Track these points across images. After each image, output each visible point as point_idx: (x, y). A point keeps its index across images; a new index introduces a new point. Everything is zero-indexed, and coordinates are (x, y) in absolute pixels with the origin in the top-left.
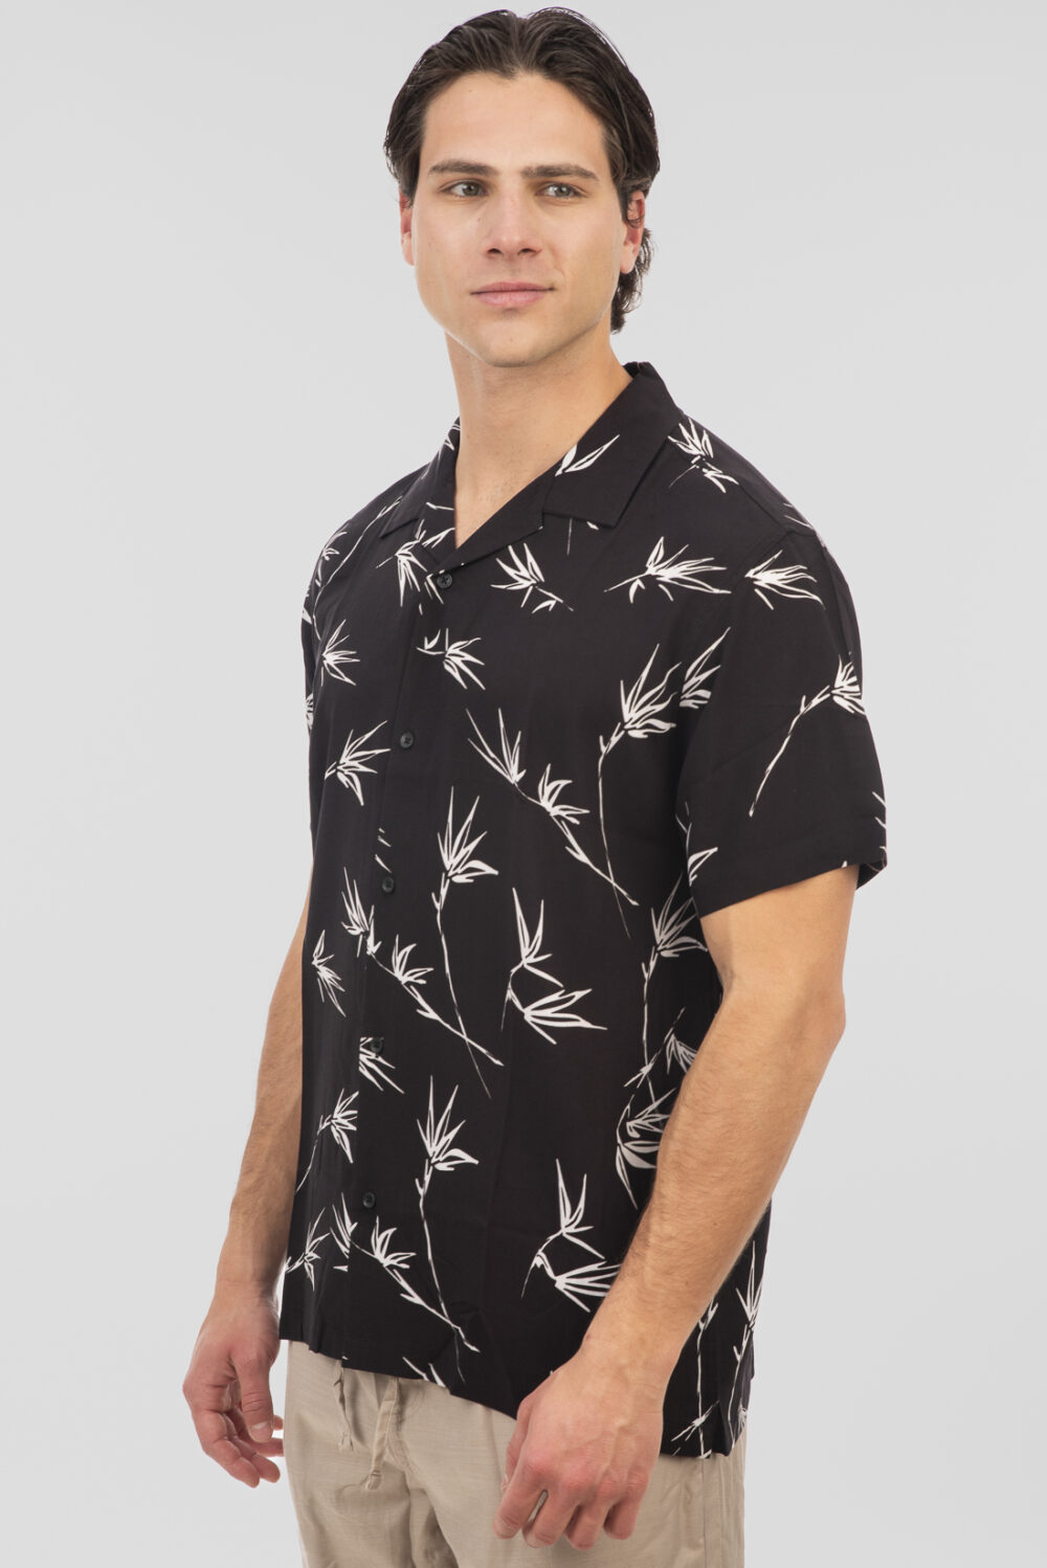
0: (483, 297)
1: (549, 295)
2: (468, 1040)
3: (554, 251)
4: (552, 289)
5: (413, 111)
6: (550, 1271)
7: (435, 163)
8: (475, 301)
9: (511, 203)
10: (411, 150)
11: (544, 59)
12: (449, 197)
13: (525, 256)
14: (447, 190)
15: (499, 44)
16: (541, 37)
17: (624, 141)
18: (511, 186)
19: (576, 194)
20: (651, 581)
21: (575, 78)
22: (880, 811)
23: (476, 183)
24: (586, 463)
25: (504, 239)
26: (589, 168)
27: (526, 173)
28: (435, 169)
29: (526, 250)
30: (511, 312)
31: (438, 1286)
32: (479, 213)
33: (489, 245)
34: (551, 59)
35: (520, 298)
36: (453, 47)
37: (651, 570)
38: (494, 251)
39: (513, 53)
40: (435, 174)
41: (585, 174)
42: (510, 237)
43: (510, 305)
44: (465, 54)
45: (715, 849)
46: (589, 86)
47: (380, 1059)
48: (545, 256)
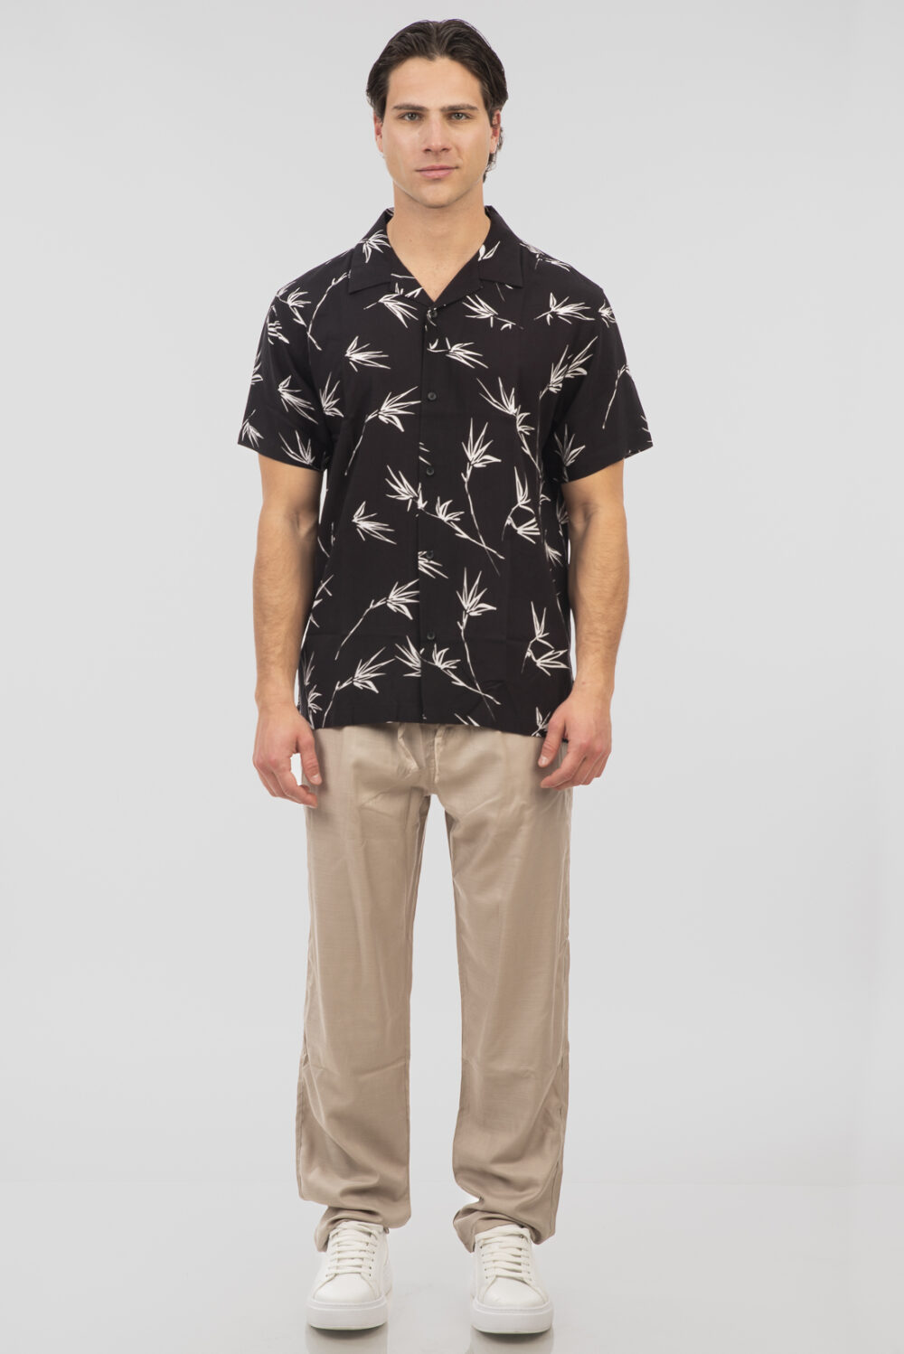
0: (423, 173)
1: (455, 170)
2: (486, 547)
3: (458, 149)
4: (457, 168)
5: (382, 76)
6: (534, 658)
7: (396, 104)
8: (418, 174)
9: (435, 125)
10: (382, 96)
11: (450, 50)
12: (403, 121)
13: (444, 153)
14: (402, 117)
15: (426, 42)
16: (447, 39)
17: (491, 88)
18: (435, 117)
19: (468, 117)
20: (554, 314)
21: (465, 59)
22: (645, 425)
23: (415, 114)
24: (490, 255)
25: (433, 144)
26: (474, 105)
27: (443, 110)
28: (396, 107)
29: (444, 149)
30: (437, 180)
31: (473, 675)
32: (419, 130)
33: (425, 147)
34: (453, 50)
35: (441, 173)
36: (403, 45)
37: (553, 309)
38: (427, 150)
39: (433, 46)
40: (395, 110)
41: (472, 108)
42: (436, 143)
43: (437, 177)
44: (409, 48)
45: (584, 447)
46: (473, 63)
47: (432, 562)
48: (453, 151)
